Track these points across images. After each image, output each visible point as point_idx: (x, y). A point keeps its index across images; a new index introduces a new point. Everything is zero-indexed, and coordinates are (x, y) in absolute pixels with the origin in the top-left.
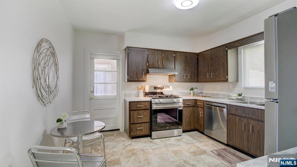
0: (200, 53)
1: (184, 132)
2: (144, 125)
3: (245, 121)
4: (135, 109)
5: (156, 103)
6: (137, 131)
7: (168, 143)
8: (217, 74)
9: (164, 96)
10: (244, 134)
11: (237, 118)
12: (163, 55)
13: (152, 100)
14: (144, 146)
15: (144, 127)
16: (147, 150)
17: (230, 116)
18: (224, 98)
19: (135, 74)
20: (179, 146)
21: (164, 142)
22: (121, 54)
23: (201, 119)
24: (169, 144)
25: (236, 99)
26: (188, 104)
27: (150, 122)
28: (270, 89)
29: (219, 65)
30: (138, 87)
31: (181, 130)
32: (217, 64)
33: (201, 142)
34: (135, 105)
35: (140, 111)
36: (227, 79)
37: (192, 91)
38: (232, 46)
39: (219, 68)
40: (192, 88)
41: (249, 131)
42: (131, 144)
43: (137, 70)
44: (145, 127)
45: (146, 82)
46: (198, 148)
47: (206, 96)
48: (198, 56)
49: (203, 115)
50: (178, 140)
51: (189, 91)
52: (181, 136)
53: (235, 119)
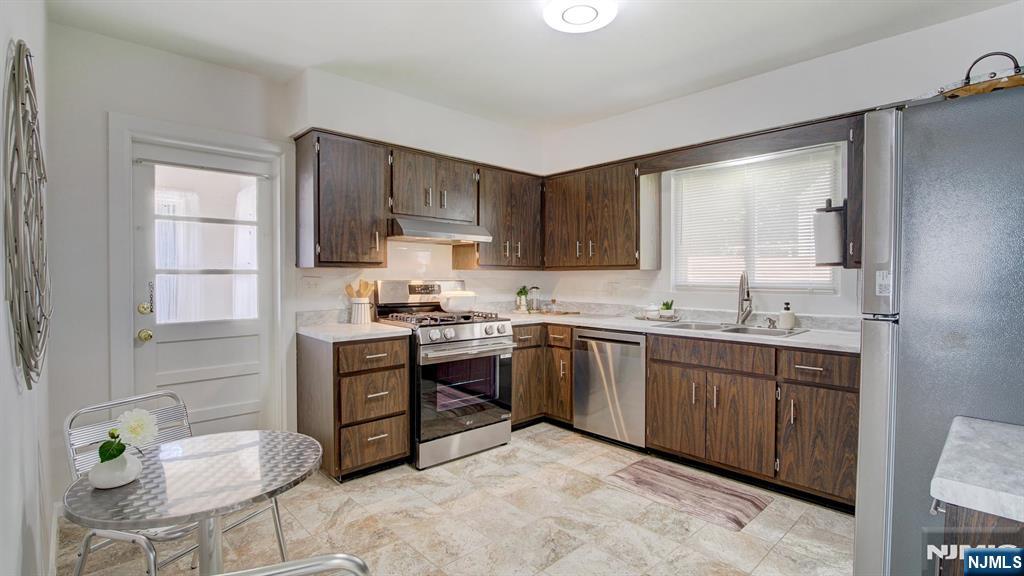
0: (549, 177)
1: (515, 428)
2: (391, 426)
3: (697, 375)
4: (356, 370)
5: (433, 344)
6: (366, 451)
7: (477, 473)
8: (606, 244)
9: (446, 314)
10: (696, 415)
11: (676, 371)
12: (442, 172)
13: (419, 332)
14: (404, 500)
15: (391, 431)
16: (423, 509)
17: (656, 366)
18: (618, 316)
19: (346, 237)
20: (517, 479)
21: (465, 473)
22: (279, 155)
23: (562, 383)
24: (483, 476)
25: (658, 317)
26: (526, 340)
27: (408, 413)
28: (877, 289)
29: (613, 216)
30: (349, 286)
31: (508, 424)
32: (606, 214)
33: (572, 454)
34: (357, 354)
35: (374, 374)
36: (638, 261)
37: (523, 297)
38: (654, 167)
39: (614, 228)
40: (524, 288)
41: (708, 402)
42: (349, 499)
43: (353, 223)
44: (394, 429)
45: (386, 267)
46: (573, 472)
47: (567, 313)
48: (544, 185)
49: (568, 372)
50: (505, 458)
51: (512, 297)
52: (505, 444)
53: (670, 373)
